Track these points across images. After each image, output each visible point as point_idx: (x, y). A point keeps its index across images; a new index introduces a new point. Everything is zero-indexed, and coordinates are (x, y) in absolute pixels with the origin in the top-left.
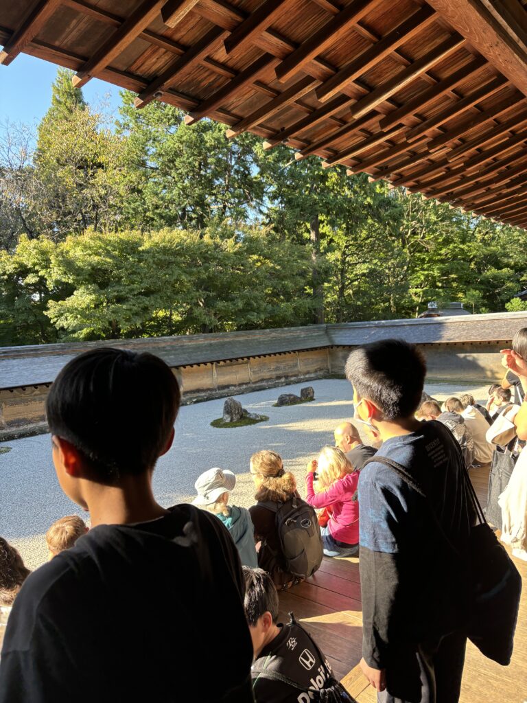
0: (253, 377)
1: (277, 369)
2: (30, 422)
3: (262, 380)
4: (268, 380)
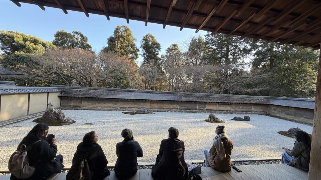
0: (232, 109)
1: (243, 108)
2: (164, 109)
3: (236, 111)
4: (238, 111)
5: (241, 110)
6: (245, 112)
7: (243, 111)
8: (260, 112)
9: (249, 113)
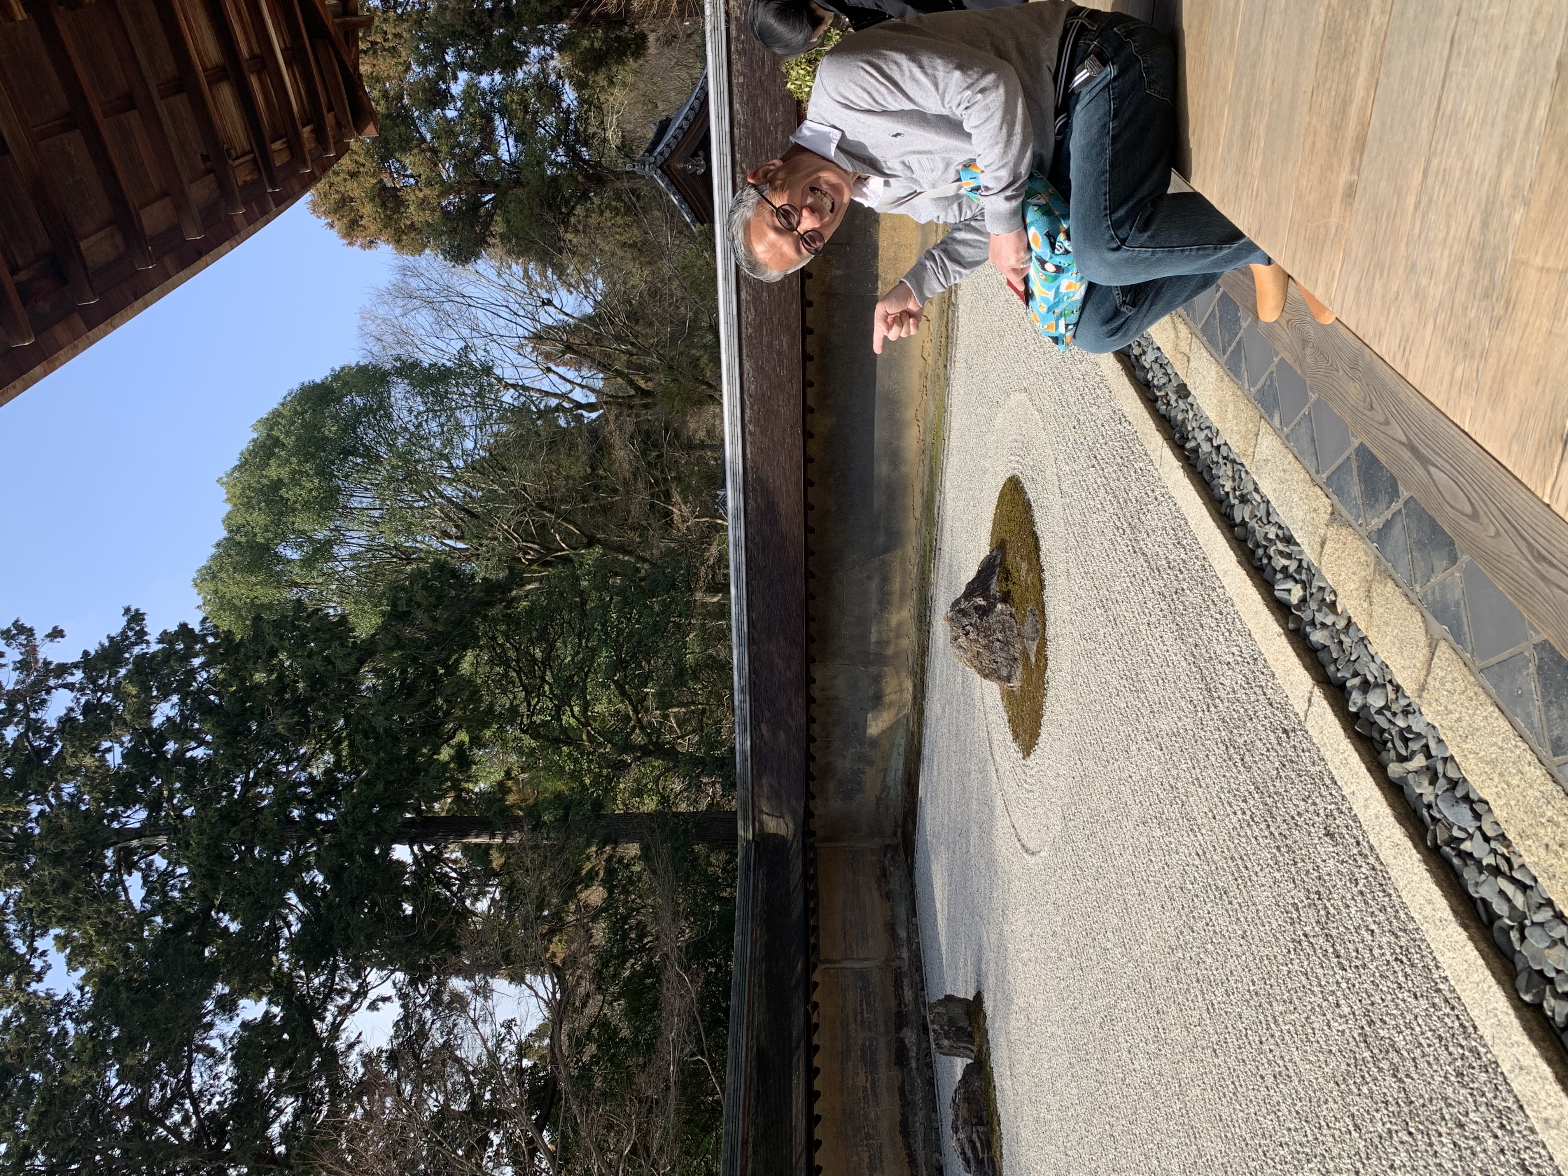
1: (869, 1061)
3: (905, 1129)
4: (906, 1103)
5: (886, 1074)
6: (910, 1036)
7: (900, 1056)
8: (888, 896)
9: (908, 994)
